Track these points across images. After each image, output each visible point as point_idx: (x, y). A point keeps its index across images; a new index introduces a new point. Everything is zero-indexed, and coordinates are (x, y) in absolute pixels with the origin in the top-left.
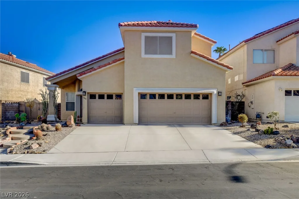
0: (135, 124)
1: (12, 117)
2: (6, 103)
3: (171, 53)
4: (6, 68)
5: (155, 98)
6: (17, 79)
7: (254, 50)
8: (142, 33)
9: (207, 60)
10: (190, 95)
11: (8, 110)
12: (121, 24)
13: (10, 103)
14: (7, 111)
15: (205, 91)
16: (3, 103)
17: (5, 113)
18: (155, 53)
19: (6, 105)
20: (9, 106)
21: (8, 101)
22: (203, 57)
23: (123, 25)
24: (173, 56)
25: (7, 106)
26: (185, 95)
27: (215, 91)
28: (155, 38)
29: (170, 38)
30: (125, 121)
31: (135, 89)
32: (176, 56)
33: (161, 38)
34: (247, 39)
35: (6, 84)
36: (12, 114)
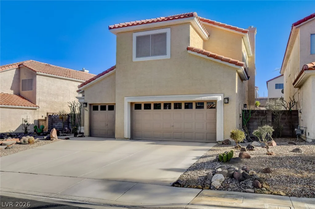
0: (126, 139)
1: (60, 128)
2: (54, 115)
3: (164, 53)
4: (61, 83)
5: (150, 108)
6: (74, 93)
7: (311, 35)
8: (134, 33)
9: (208, 56)
10: (192, 103)
11: (56, 121)
12: (110, 26)
13: (58, 115)
14: (54, 122)
15: (206, 97)
16: (50, 115)
17: (52, 124)
18: (148, 55)
19: (53, 117)
20: (56, 118)
21: (55, 113)
22: (202, 54)
23: (112, 28)
24: (168, 56)
25: (55, 118)
26: (185, 103)
27: (220, 97)
28: (148, 36)
29: (164, 35)
30: (116, 136)
31: (125, 98)
32: (171, 56)
33: (154, 36)
34: (299, 21)
35: (62, 98)
36: (61, 125)
